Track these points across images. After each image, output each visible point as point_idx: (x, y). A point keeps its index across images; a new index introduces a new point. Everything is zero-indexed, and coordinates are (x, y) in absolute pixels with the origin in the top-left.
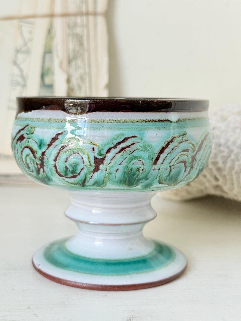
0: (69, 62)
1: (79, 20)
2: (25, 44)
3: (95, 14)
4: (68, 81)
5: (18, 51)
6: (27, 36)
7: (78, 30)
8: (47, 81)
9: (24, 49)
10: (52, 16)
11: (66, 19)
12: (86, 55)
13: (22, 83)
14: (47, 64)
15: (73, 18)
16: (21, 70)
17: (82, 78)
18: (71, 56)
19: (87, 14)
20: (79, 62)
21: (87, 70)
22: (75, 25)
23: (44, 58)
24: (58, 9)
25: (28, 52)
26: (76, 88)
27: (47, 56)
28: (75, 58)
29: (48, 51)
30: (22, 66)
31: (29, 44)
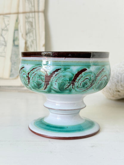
0: (26, 34)
1: (31, 15)
2: (6, 27)
3: (38, 12)
4: (26, 43)
5: (3, 30)
6: (7, 23)
7: (31, 20)
8: (16, 43)
9: (5, 29)
10: (18, 13)
11: (24, 15)
12: (34, 30)
13: (5, 44)
14: (16, 36)
15: (28, 14)
16: (4, 38)
17: (32, 42)
18: (27, 31)
19: (35, 12)
20: (31, 34)
21: (35, 38)
22: (29, 17)
23: (14, 33)
24: (21, 10)
25: (7, 30)
26: (30, 46)
27: (16, 32)
28: (29, 32)
29: (16, 30)
30: (5, 36)
31: (8, 27)
